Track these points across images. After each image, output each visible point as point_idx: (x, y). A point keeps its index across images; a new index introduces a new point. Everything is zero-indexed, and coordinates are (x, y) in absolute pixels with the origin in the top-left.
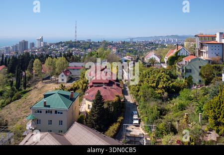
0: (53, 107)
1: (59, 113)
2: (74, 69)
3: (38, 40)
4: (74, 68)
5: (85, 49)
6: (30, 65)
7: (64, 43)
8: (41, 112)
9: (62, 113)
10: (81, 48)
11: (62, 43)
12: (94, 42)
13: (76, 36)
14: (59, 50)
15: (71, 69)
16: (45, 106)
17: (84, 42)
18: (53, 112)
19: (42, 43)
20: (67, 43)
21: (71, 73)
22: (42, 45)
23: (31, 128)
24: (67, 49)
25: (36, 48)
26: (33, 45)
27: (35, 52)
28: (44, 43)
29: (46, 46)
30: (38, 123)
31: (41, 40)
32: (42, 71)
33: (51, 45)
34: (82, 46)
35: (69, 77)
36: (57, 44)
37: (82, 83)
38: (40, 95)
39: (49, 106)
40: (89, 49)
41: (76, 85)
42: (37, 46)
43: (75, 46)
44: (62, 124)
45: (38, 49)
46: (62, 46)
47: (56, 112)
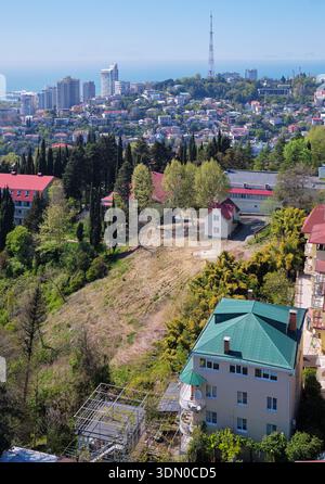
0: (250, 359)
1: (266, 376)
2: (243, 196)
3: (106, 74)
4: (244, 191)
5: (242, 101)
6: (120, 179)
7: (179, 82)
8: (216, 367)
9: (274, 378)
10: (231, 98)
11: (173, 85)
12: (269, 81)
13: (212, 60)
14: (166, 105)
15: (236, 195)
16: (229, 352)
17: (237, 79)
18: (251, 373)
19: (117, 83)
20: (189, 83)
21: (238, 210)
22: (118, 91)
23: (192, 405)
24: (187, 102)
25: (101, 101)
26: (91, 87)
27: (99, 111)
28: (124, 85)
29: (129, 95)
30: (208, 395)
31: (114, 74)
32: (154, 197)
33: (141, 89)
34: (233, 91)
35: (234, 222)
36: (160, 86)
37: (281, 249)
38: (161, 273)
39: (238, 355)
40: (254, 103)
41: (267, 256)
42: (101, 91)
43: (212, 91)
44: (275, 408)
45: (108, 103)
46: (174, 94)
47: (258, 372)
